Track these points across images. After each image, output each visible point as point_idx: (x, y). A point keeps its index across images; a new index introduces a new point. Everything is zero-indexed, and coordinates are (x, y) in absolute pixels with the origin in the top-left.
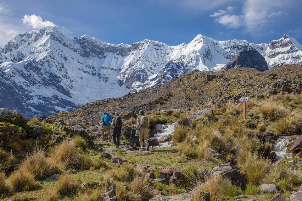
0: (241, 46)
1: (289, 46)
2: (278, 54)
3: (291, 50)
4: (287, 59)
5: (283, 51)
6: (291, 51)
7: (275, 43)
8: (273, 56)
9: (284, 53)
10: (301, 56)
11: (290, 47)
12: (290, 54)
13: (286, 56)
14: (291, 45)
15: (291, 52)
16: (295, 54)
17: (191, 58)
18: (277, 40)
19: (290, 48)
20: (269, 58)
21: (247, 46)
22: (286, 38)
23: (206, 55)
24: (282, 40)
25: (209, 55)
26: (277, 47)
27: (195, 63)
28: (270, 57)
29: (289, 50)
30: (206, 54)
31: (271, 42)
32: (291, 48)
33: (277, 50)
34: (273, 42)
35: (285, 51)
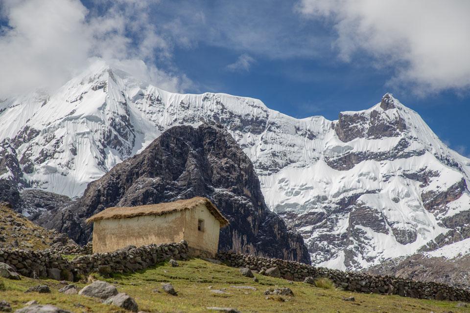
0: (240, 117)
1: (398, 134)
2: (361, 157)
3: (402, 150)
4: (387, 178)
5: (375, 151)
6: (401, 153)
7: (353, 119)
8: (345, 162)
9: (379, 157)
10: (430, 172)
11: (399, 138)
12: (398, 163)
13: (384, 167)
14: (402, 133)
15: (401, 157)
16: (414, 165)
17: (54, 142)
18: (361, 112)
19: (400, 144)
20: (329, 168)
21: (262, 121)
22: (387, 106)
23: (112, 137)
24: (375, 114)
25: (125, 136)
26: (359, 134)
27: (64, 162)
28: (333, 167)
29: (396, 148)
30: (114, 133)
31: (342, 115)
32: (404, 144)
33: (359, 145)
34: (346, 116)
35: (382, 150)
